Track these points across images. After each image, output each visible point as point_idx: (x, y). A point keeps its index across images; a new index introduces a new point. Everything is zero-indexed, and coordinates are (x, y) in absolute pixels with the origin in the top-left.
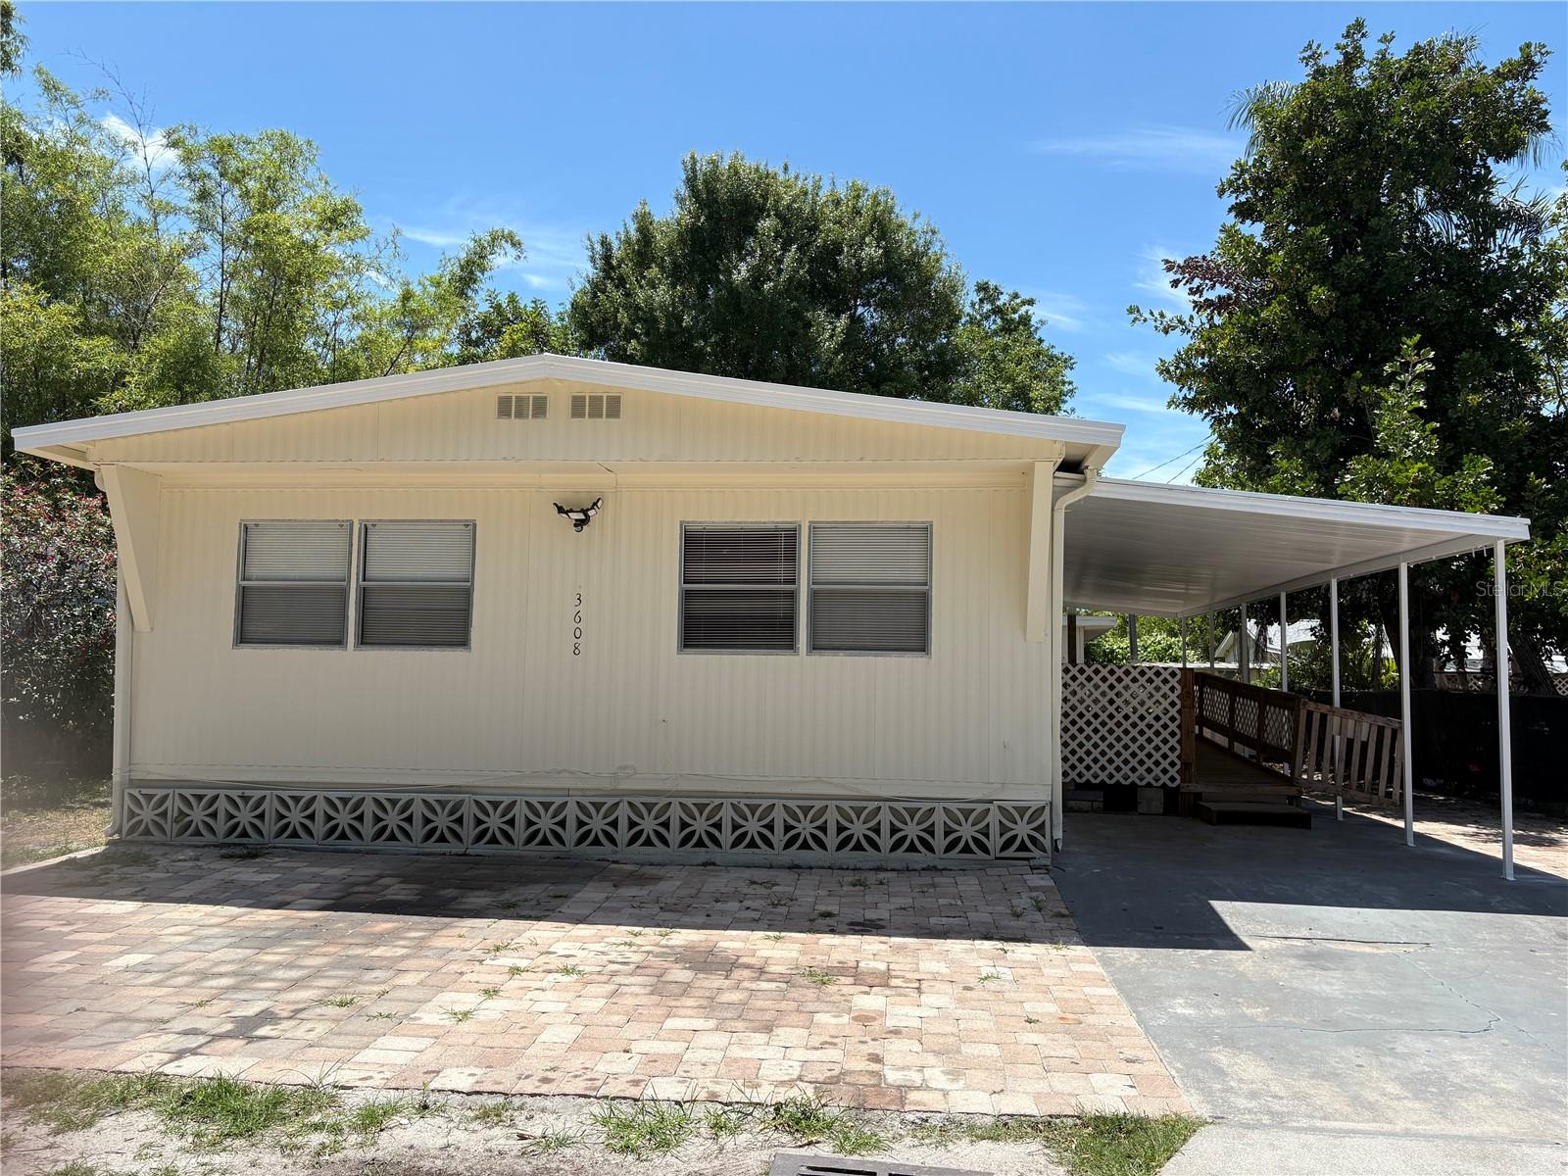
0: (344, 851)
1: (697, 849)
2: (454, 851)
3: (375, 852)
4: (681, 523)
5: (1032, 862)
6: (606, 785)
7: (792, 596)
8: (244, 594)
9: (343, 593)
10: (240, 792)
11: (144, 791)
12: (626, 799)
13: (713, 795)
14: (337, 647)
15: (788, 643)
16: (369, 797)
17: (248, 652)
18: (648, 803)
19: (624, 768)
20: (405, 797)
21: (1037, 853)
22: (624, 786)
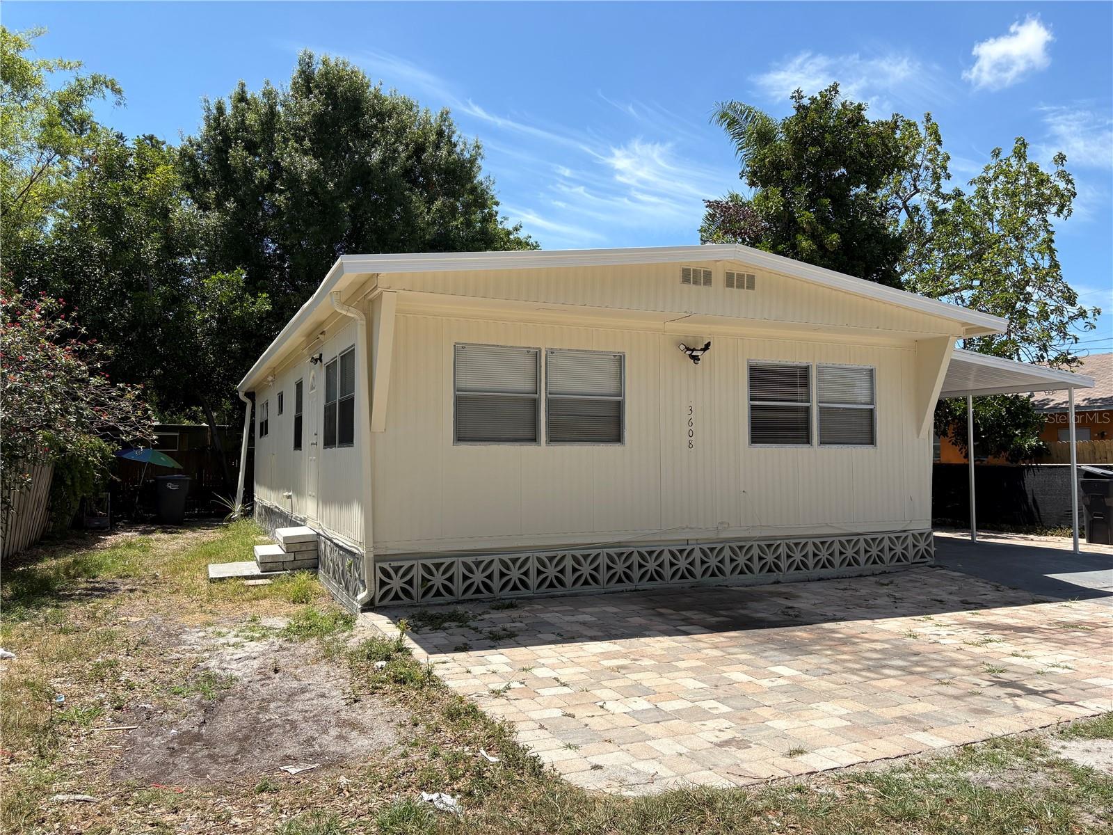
0: (552, 597)
1: (769, 574)
2: (629, 588)
3: (576, 595)
4: (748, 360)
5: (928, 564)
6: (712, 535)
7: (807, 410)
8: (458, 401)
9: (536, 403)
10: (473, 558)
11: (394, 564)
12: (728, 544)
13: (775, 538)
14: (534, 443)
15: (807, 440)
16: (569, 554)
17: (467, 449)
18: (741, 546)
19: (722, 523)
20: (594, 552)
21: (928, 558)
22: (724, 535)
